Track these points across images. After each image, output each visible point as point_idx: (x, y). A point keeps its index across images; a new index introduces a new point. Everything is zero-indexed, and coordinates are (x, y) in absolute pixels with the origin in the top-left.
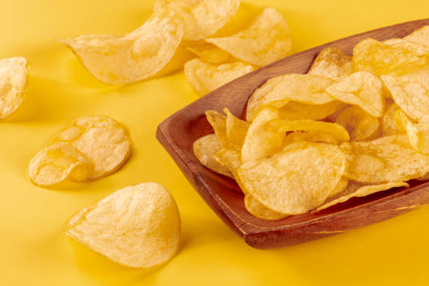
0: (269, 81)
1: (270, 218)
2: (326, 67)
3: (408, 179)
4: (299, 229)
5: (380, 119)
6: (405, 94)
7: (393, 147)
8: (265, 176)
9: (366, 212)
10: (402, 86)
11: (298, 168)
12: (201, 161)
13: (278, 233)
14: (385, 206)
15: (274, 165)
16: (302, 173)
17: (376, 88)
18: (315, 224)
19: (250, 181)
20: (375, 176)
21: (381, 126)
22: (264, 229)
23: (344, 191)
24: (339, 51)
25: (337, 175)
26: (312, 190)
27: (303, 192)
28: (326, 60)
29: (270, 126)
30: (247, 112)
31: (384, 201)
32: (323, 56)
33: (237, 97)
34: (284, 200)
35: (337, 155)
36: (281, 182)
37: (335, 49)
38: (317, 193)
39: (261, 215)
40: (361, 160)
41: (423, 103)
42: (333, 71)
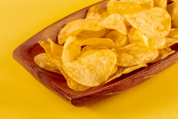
0: (67, 24)
1: (82, 90)
2: (94, 15)
3: (147, 63)
4: (98, 93)
5: (127, 36)
6: (136, 23)
7: (136, 48)
8: (77, 68)
9: (130, 81)
10: (134, 19)
11: (93, 63)
12: (40, 66)
13: (88, 97)
14: (138, 77)
15: (80, 63)
16: (95, 65)
17: (122, 21)
18: (106, 90)
19: (70, 71)
20: (131, 63)
21: (128, 39)
22: (80, 96)
23: (117, 72)
24: (99, 7)
25: (113, 64)
26: (101, 73)
27: (97, 75)
28: (93, 12)
29: (74, 44)
30: (59, 40)
31: (138, 74)
32: (92, 10)
33: (52, 34)
34: (88, 80)
35: (111, 54)
36: (85, 71)
37: (97, 6)
38: (104, 74)
39: (77, 89)
40: (122, 56)
41: (146, 26)
42: (98, 16)
